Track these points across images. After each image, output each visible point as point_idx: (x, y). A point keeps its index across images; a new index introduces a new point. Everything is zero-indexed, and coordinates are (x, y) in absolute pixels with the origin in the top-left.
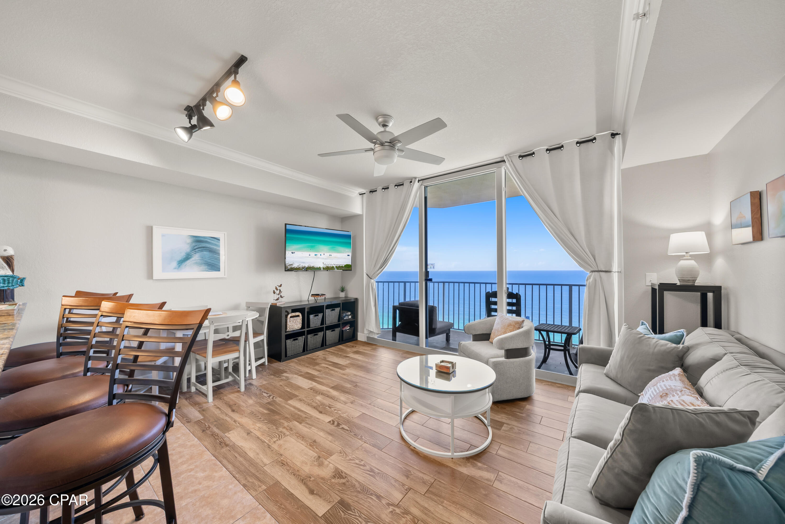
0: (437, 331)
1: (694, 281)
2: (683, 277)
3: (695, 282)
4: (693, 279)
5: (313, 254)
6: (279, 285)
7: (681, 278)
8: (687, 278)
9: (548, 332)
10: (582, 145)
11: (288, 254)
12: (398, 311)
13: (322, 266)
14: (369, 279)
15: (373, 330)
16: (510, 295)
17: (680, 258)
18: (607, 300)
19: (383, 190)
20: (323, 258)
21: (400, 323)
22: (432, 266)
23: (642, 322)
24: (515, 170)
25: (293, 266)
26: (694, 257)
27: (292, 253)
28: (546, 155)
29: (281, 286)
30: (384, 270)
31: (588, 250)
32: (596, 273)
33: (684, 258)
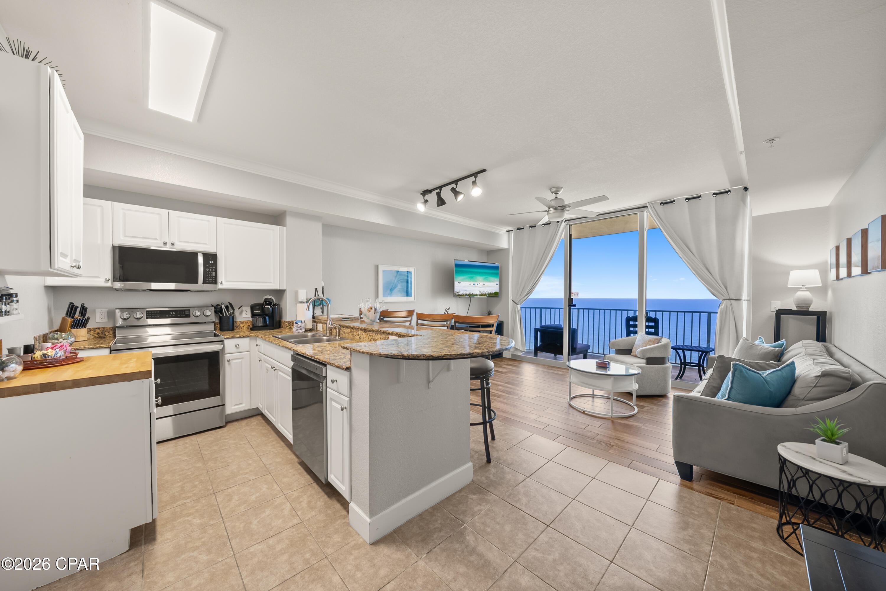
0: (578, 351)
1: (808, 307)
2: (799, 305)
3: (809, 309)
4: (807, 306)
5: (472, 284)
6: (448, 308)
7: (797, 305)
8: (802, 305)
9: (683, 350)
10: (718, 196)
11: (456, 283)
12: (539, 333)
13: (478, 293)
14: (516, 304)
15: (519, 347)
16: (649, 319)
17: (797, 289)
18: (736, 322)
19: (530, 228)
20: (479, 287)
21: (541, 343)
22: (576, 294)
23: (760, 338)
24: (656, 214)
25: (460, 293)
26: (809, 289)
27: (459, 283)
28: (686, 203)
29: (449, 309)
30: (529, 297)
31: (720, 282)
32: (727, 301)
33: (801, 290)
